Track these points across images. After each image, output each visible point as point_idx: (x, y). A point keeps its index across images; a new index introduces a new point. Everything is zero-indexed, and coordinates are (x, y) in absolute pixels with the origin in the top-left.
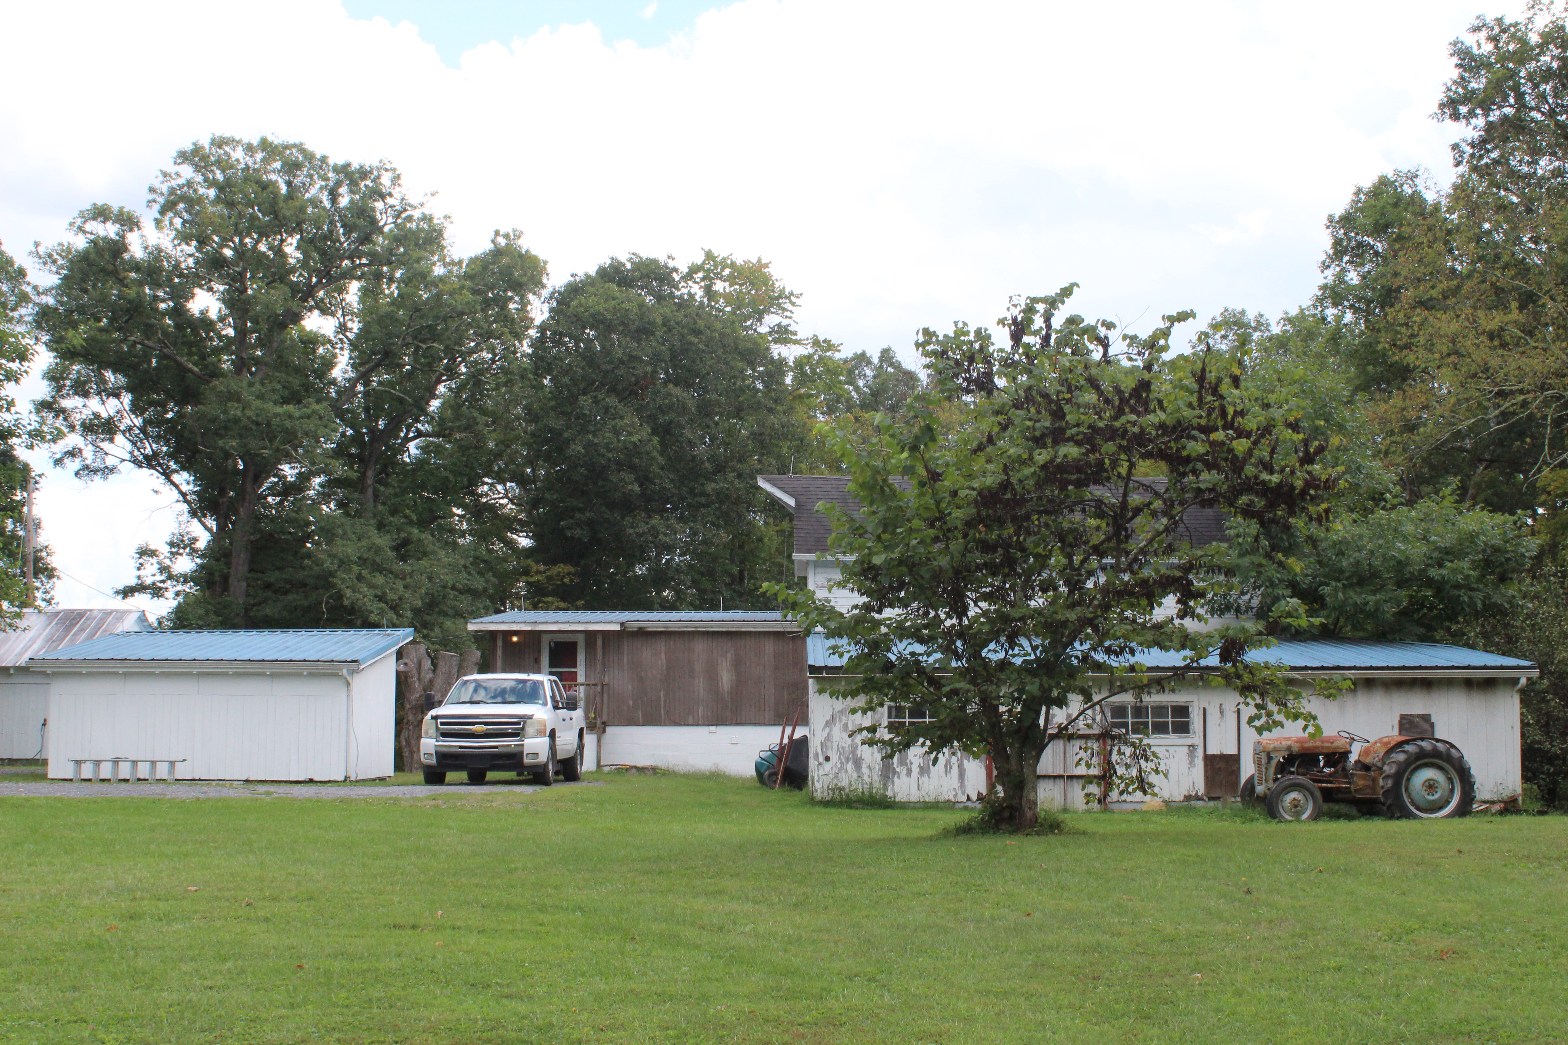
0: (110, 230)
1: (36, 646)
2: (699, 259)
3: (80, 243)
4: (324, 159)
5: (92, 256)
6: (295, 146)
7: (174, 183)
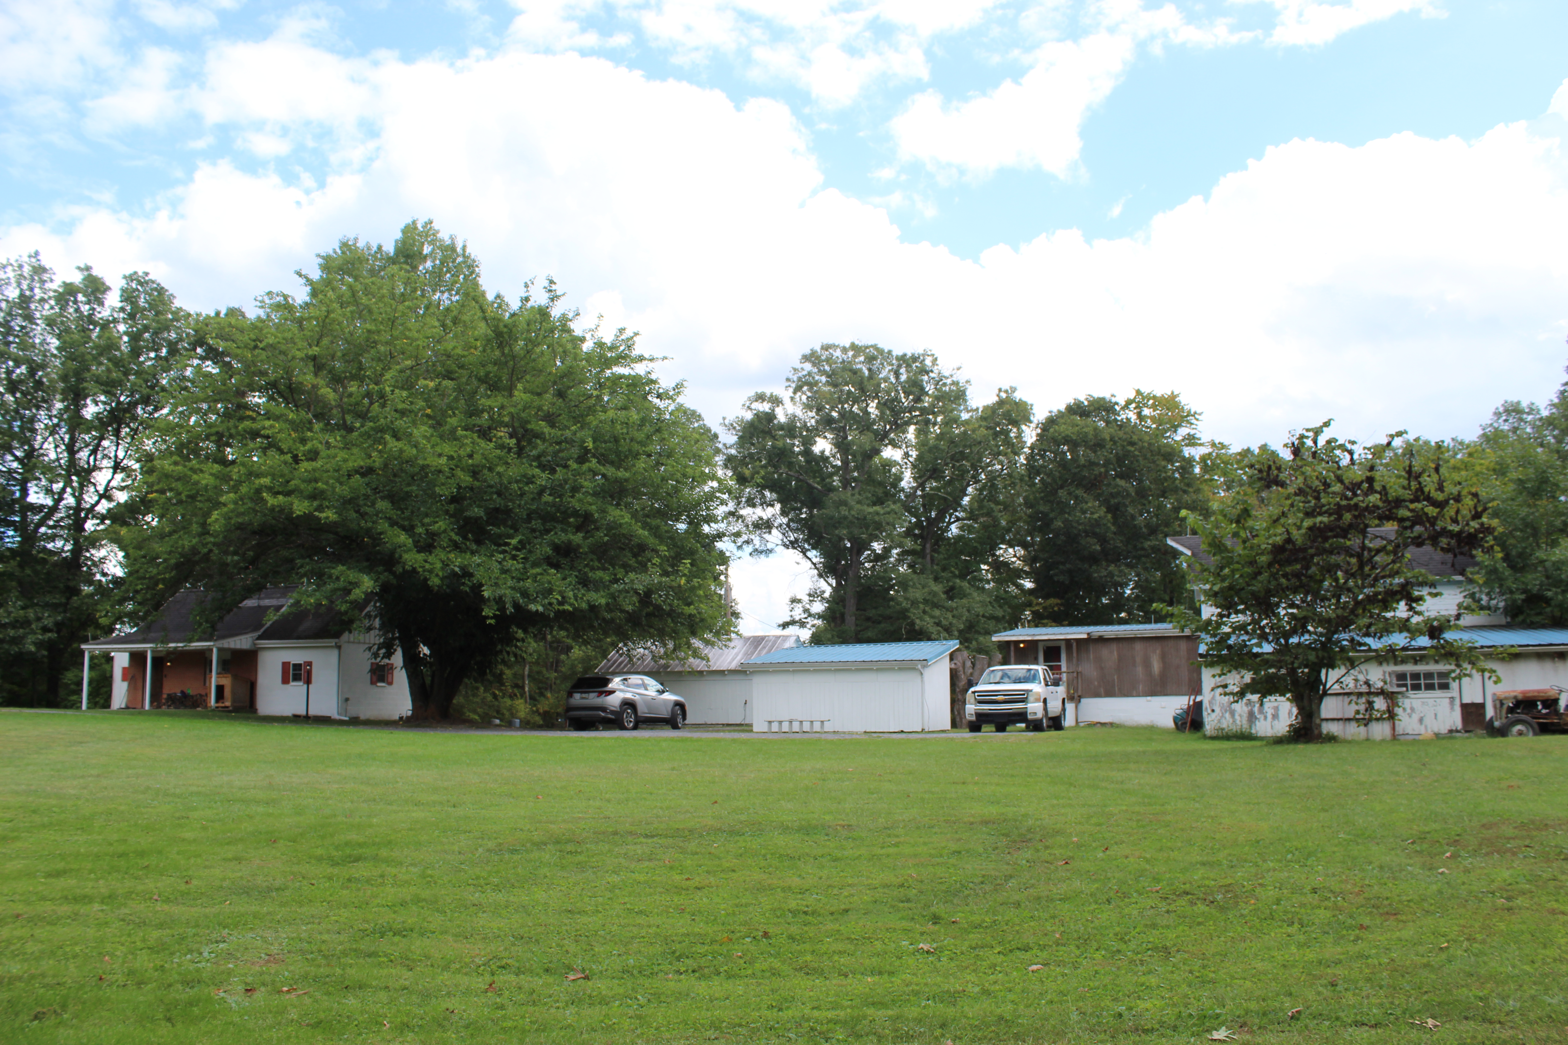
0: (765, 407)
1: (739, 658)
2: (1132, 396)
3: (749, 416)
4: (890, 352)
5: (756, 423)
6: (872, 346)
7: (800, 374)
